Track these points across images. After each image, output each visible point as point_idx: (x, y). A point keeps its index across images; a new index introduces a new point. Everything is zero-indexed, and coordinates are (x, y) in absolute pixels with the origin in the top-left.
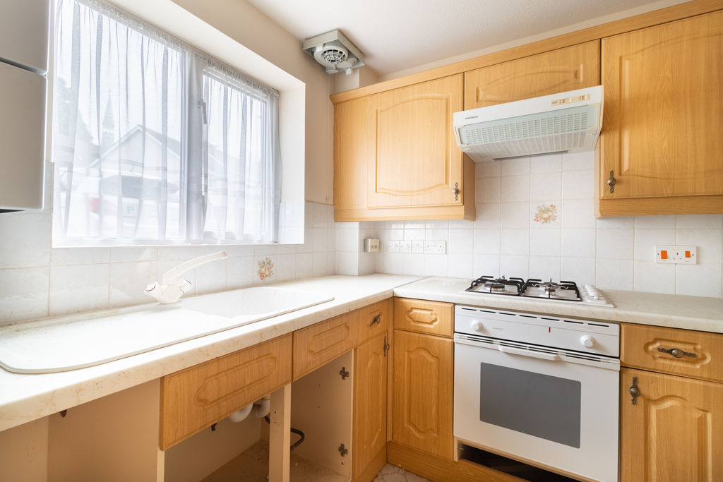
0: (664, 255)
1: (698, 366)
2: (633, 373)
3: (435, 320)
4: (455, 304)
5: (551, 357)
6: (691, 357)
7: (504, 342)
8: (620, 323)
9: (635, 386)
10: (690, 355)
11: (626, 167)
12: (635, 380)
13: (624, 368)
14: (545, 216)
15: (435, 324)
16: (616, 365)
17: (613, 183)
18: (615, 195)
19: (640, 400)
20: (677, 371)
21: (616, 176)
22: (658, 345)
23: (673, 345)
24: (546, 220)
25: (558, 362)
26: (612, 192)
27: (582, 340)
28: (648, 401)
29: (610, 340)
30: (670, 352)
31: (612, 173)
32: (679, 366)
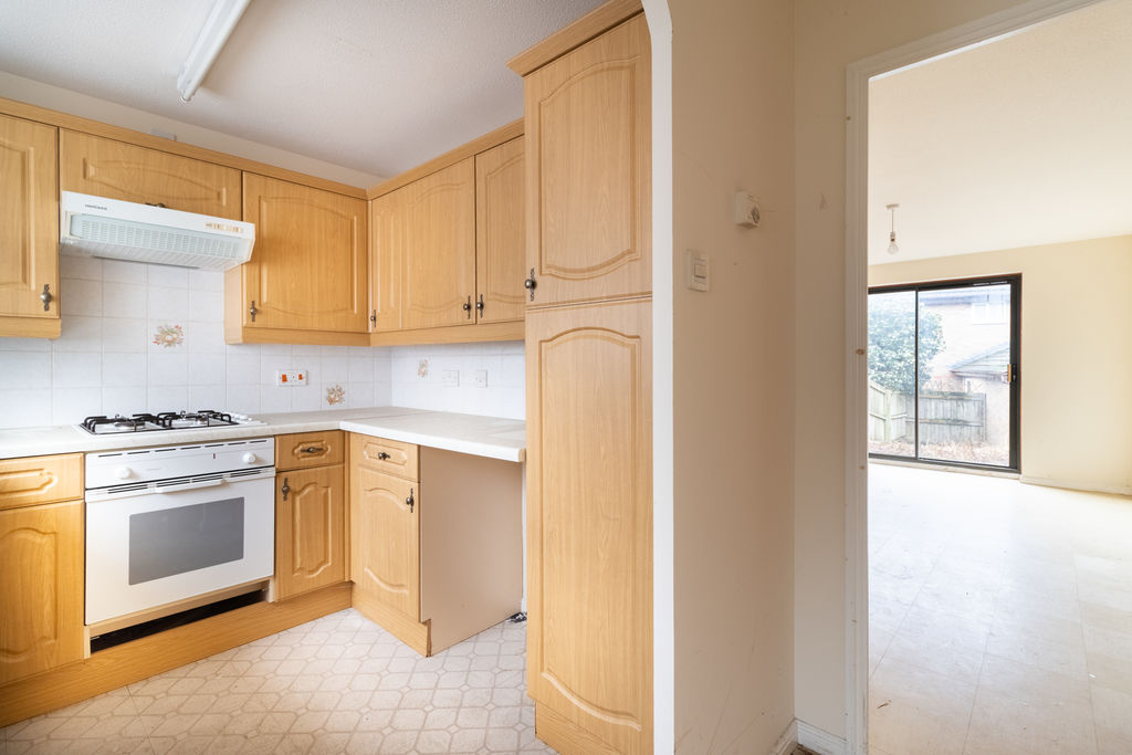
0: (284, 379)
1: (324, 456)
2: (284, 475)
3: (50, 482)
4: (85, 453)
5: (218, 482)
6: (320, 451)
7: (161, 482)
8: (274, 436)
9: (286, 485)
10: (320, 449)
11: (265, 299)
12: (286, 480)
13: (278, 472)
14: (169, 338)
15: (48, 487)
16: (273, 473)
17: (254, 312)
18: (256, 324)
19: (289, 495)
20: (312, 463)
21: (257, 306)
22: (301, 447)
23: (309, 445)
24: (170, 343)
25: (225, 485)
26: (253, 320)
27: (246, 458)
28: (296, 493)
29: (267, 452)
30: (308, 451)
31: (253, 302)
32: (313, 459)
